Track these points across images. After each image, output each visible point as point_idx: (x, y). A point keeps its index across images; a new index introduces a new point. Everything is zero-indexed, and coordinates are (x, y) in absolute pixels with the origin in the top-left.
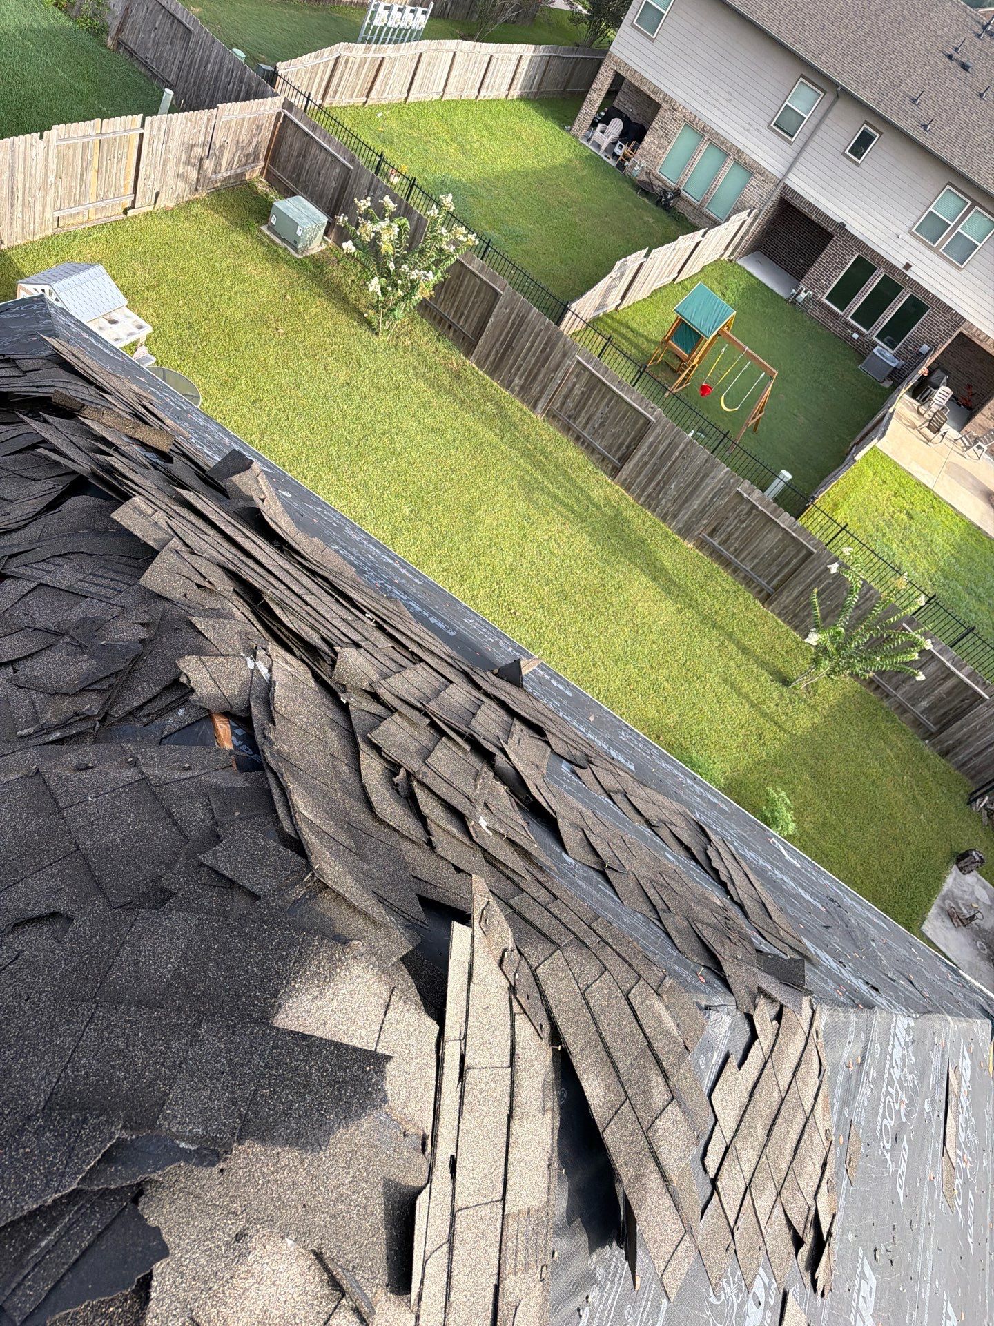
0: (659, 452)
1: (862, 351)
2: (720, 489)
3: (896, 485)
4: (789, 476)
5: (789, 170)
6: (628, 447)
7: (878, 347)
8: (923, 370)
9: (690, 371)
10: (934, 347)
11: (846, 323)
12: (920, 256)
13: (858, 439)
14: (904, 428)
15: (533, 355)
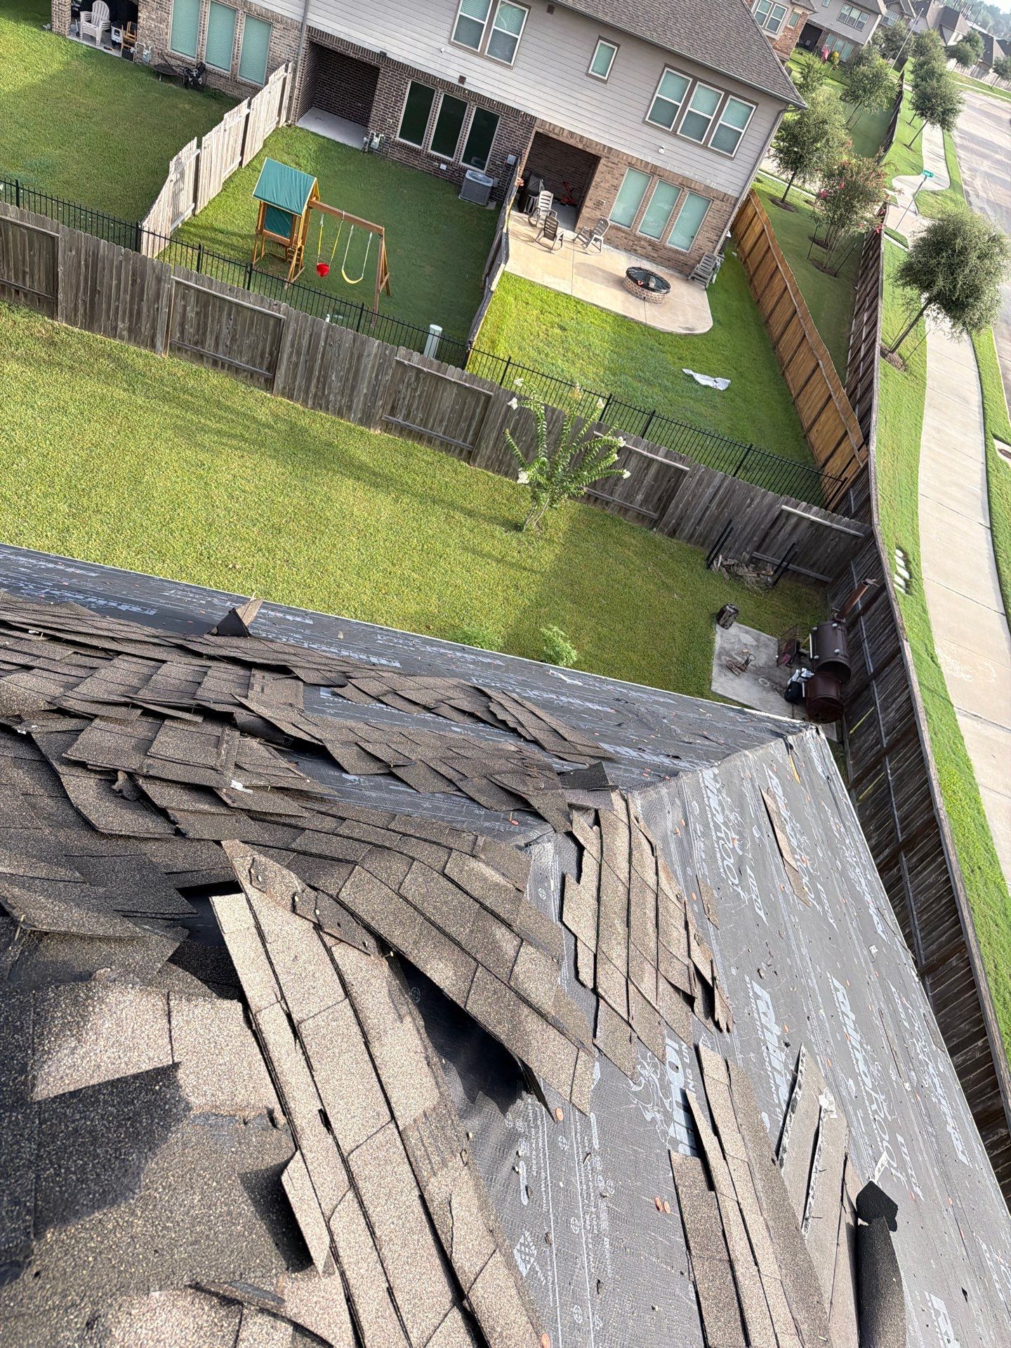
0: (304, 350)
1: (455, 180)
2: (380, 364)
3: (539, 303)
4: (440, 329)
5: (306, 10)
6: (271, 354)
7: (469, 172)
8: (518, 181)
9: (299, 255)
10: (519, 155)
11: (429, 156)
12: (471, 66)
13: (486, 271)
14: (523, 244)
15: (126, 291)
